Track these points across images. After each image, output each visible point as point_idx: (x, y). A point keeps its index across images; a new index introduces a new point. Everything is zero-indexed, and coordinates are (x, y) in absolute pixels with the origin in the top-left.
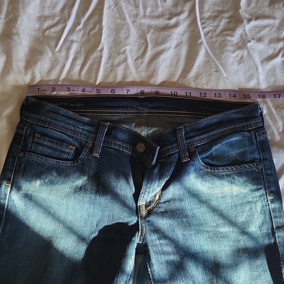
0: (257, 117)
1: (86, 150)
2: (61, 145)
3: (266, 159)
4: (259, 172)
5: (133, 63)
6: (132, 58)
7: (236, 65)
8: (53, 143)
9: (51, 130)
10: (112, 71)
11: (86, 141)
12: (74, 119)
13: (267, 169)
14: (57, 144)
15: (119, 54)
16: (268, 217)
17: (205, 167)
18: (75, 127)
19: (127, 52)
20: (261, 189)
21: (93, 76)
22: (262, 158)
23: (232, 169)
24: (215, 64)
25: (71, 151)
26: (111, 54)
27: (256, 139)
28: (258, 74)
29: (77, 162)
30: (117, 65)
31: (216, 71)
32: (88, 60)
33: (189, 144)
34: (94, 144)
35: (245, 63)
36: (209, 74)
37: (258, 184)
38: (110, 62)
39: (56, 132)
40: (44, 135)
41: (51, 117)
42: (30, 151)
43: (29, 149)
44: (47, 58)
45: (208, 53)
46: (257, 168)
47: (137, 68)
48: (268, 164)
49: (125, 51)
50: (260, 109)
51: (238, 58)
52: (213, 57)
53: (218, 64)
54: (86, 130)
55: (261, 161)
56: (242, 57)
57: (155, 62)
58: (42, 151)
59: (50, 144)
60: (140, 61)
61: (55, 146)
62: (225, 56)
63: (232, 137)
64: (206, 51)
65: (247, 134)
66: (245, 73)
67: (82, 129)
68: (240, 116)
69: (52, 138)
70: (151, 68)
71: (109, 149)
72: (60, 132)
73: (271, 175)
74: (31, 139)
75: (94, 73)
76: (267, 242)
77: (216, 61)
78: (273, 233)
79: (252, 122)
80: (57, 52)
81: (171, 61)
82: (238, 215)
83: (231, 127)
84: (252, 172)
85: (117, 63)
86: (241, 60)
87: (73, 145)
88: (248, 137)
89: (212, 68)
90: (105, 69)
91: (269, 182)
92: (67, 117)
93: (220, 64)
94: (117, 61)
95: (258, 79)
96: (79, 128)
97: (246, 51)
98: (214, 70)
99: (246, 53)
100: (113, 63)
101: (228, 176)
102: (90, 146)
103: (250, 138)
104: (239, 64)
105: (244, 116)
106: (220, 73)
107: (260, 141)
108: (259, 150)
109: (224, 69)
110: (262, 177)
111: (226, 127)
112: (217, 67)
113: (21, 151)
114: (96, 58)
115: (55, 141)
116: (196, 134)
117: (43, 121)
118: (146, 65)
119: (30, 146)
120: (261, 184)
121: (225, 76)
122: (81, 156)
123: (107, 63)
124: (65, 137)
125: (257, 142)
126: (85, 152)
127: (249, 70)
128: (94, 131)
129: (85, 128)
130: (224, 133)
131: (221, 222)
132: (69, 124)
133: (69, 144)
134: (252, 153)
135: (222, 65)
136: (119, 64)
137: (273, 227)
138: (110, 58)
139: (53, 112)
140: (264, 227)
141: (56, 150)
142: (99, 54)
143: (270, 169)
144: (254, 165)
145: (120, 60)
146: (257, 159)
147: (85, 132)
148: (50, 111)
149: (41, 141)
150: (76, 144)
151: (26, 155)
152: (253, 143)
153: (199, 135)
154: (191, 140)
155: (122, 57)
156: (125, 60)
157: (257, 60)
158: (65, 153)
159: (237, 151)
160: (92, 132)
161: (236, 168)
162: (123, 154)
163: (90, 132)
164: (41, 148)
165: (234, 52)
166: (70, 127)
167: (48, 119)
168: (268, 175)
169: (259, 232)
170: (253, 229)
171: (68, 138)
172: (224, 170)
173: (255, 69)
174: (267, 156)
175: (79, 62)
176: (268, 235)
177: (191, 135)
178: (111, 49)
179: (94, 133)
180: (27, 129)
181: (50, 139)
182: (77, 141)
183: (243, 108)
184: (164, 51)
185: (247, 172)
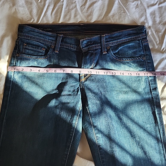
0: (143, 33)
1: (51, 50)
2: (38, 48)
3: (147, 55)
4: (143, 62)
5: (79, 8)
6: (79, 5)
7: (134, 9)
8: (33, 47)
9: (32, 41)
10: (68, 12)
11: (51, 45)
12: (43, 34)
13: (148, 60)
14: (35, 48)
15: (72, 3)
16: (148, 84)
17: (116, 58)
18: (44, 38)
19: (76, 2)
20: (144, 70)
21: (59, 15)
22: (145, 54)
23: (130, 59)
24: (123, 9)
25: (43, 51)
26: (68, 3)
27: (142, 44)
28: (146, 13)
29: (47, 56)
30: (71, 9)
31: (124, 12)
32: (56, 6)
33: (107, 45)
34: (55, 47)
35: (139, 8)
36: (120, 14)
37: (143, 67)
38: (68, 8)
39: (35, 42)
40: (28, 44)
41: (31, 34)
42: (22, 53)
43: (21, 52)
44: (34, 6)
45: (119, 3)
46: (142, 59)
47: (82, 11)
48: (148, 57)
49: (75, 2)
50: (145, 29)
51: (135, 5)
52: (122, 5)
53: (125, 8)
54: (50, 40)
55: (144, 56)
56: (138, 5)
57: (91, 7)
58: (28, 52)
59: (32, 49)
60: (83, 7)
61: (34, 49)
62: (128, 4)
63: (129, 43)
64: (119, 1)
65: (137, 41)
66: (139, 13)
67: (48, 39)
68: (134, 32)
69: (33, 45)
70: (89, 11)
71: (63, 49)
72: (37, 41)
73: (150, 63)
74: (22, 46)
75: (59, 13)
76: (147, 96)
77: (124, 7)
78: (151, 92)
79: (141, 35)
80: (39, 3)
81: (100, 7)
82: (133, 83)
83: (129, 38)
84: (140, 61)
85: (71, 8)
86: (137, 6)
87: (44, 48)
88: (138, 43)
89: (121, 11)
90: (65, 11)
91: (149, 66)
92: (39, 33)
93: (126, 8)
94: (71, 7)
95: (146, 16)
96: (46, 38)
97: (140, 1)
98: (123, 11)
99: (139, 2)
100: (69, 8)
101: (128, 63)
102: (53, 47)
103: (139, 44)
104: (136, 8)
105: (137, 32)
106: (126, 13)
107: (144, 45)
108: (143, 50)
109: (128, 11)
110: (145, 64)
111: (127, 38)
112: (124, 10)
113: (17, 53)
114: (60, 6)
115: (34, 46)
116: (111, 40)
117: (27, 36)
118: (86, 10)
119: (22, 50)
120: (145, 68)
121: (129, 15)
122: (49, 52)
123: (66, 8)
124: (40, 44)
125: (142, 45)
126: (51, 51)
127: (141, 11)
128: (54, 40)
129: (50, 38)
130: (126, 41)
131: (124, 86)
132: (41, 37)
133: (42, 47)
134: (140, 51)
135: (127, 9)
136: (72, 9)
137: (151, 89)
138: (67, 6)
139: (32, 31)
140: (146, 89)
141: (35, 51)
142: (62, 3)
143: (149, 60)
144: (141, 58)
145: (73, 7)
146: (143, 55)
147: (50, 41)
148: (30, 31)
149: (27, 47)
150: (46, 47)
151: (20, 55)
152: (140, 46)
153: (112, 41)
154: (108, 43)
155: (74, 5)
156: (76, 6)
157: (146, 6)
158: (40, 52)
159: (132, 51)
160: (53, 40)
161: (132, 59)
162: (71, 51)
163: (52, 40)
164: (27, 51)
165: (133, 2)
166: (42, 38)
167: (30, 35)
168: (148, 63)
169: (143, 92)
170: (140, 90)
171: (41, 45)
172: (126, 60)
173: (144, 11)
174: (148, 53)
175: (51, 7)
176: (148, 93)
177: (108, 40)
178: (68, 1)
179: (54, 41)
180: (19, 41)
181: (32, 46)
182: (46, 45)
183: (136, 28)
184: (96, 2)
185: (138, 61)
